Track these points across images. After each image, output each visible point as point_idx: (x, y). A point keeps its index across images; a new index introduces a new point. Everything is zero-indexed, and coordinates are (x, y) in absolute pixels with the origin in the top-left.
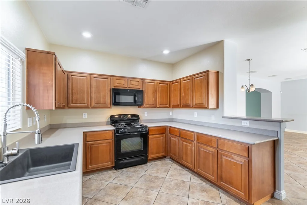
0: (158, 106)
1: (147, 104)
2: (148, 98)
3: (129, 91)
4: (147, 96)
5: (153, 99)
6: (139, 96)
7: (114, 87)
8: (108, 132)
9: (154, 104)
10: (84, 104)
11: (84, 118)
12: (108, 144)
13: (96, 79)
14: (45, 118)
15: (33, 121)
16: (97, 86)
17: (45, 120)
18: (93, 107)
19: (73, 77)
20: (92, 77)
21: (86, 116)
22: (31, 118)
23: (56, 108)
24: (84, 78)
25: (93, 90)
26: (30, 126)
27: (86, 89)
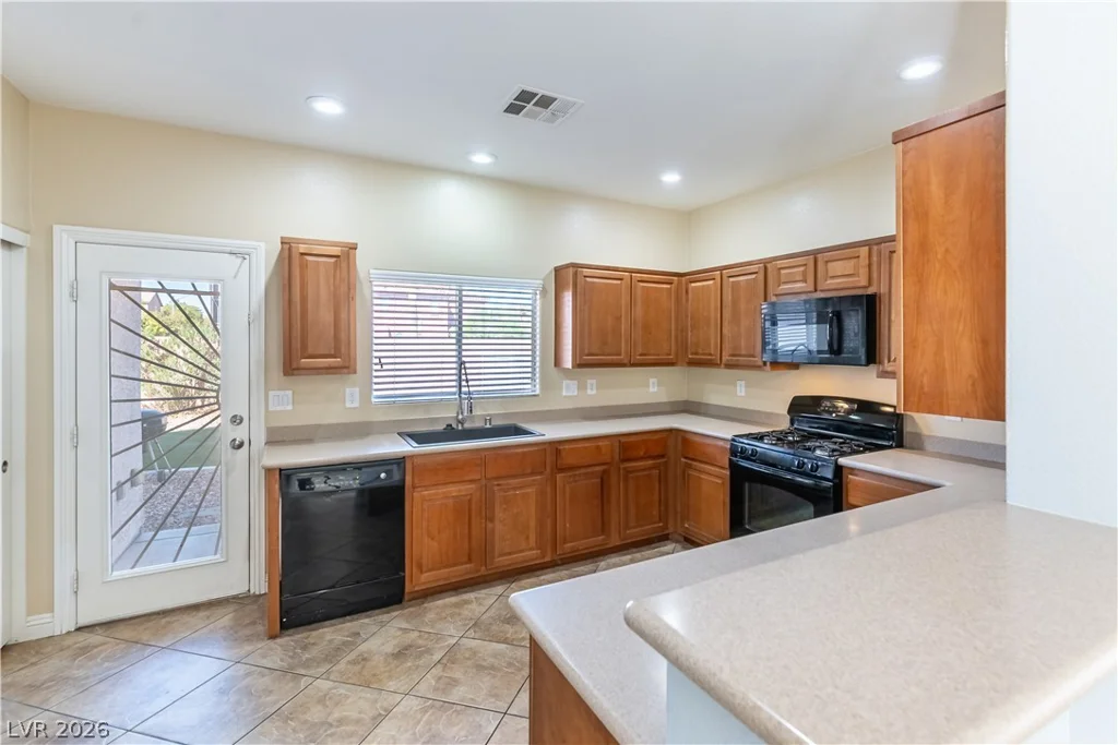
7: (776, 295)
10: (710, 355)
11: (739, 394)
12: (720, 481)
13: (731, 279)
14: (651, 386)
15: (582, 387)
16: (735, 302)
17: (653, 389)
18: (729, 366)
19: (693, 285)
20: (725, 277)
21: (743, 389)
22: (576, 382)
23: (580, 366)
24: (711, 282)
25: (727, 315)
26: (570, 394)
27: (714, 314)
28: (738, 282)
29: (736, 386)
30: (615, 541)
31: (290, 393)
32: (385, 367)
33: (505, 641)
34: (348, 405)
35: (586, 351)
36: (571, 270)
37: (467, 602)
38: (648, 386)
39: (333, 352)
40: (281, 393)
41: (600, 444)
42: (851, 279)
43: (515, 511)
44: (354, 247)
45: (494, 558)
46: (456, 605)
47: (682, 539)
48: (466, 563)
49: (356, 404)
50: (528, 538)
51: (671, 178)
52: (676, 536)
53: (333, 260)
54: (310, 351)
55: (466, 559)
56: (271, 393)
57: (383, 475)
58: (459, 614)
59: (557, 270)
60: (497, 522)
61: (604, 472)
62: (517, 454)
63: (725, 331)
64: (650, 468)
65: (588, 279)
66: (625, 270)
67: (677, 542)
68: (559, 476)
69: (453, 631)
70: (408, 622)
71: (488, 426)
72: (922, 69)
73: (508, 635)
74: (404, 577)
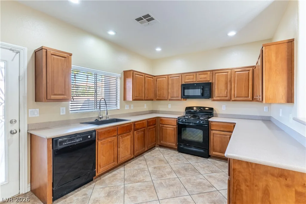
0: (233, 99)
1: (217, 97)
2: (219, 90)
3: (195, 85)
4: (218, 88)
5: (225, 91)
6: (207, 89)
7: (185, 82)
8: (173, 119)
9: (227, 97)
10: (164, 97)
11: (169, 107)
12: (173, 129)
13: (171, 78)
14: (145, 106)
15: (130, 107)
16: (173, 84)
17: (145, 107)
18: (170, 100)
19: (158, 79)
20: (169, 77)
21: (170, 106)
22: (129, 105)
23: (134, 100)
24: (165, 78)
25: (170, 87)
26: (127, 109)
27: (165, 86)
28: (173, 79)
29: (168, 105)
30: (146, 149)
31: (38, 110)
32: (74, 100)
33: (139, 182)
34: (61, 114)
35: (136, 96)
36: (132, 72)
37: (115, 175)
38: (144, 106)
39: (63, 93)
40: (34, 110)
41: (144, 122)
42: (205, 79)
43: (125, 144)
44: (71, 55)
45: (119, 159)
46: (113, 176)
47: (159, 146)
48: (113, 162)
49: (64, 113)
50: (128, 151)
51: (158, 49)
52: (157, 146)
53: (63, 59)
54: (55, 93)
55: (113, 161)
56: (30, 110)
57: (89, 137)
58: (117, 178)
59: (125, 72)
60: (120, 148)
61: (145, 130)
62: (125, 126)
63: (169, 91)
64: (153, 128)
65: (136, 75)
66: (143, 73)
67: (158, 147)
68: (135, 132)
69: (120, 184)
70: (101, 185)
71: (108, 119)
72: (232, 34)
73: (138, 180)
74: (96, 171)
